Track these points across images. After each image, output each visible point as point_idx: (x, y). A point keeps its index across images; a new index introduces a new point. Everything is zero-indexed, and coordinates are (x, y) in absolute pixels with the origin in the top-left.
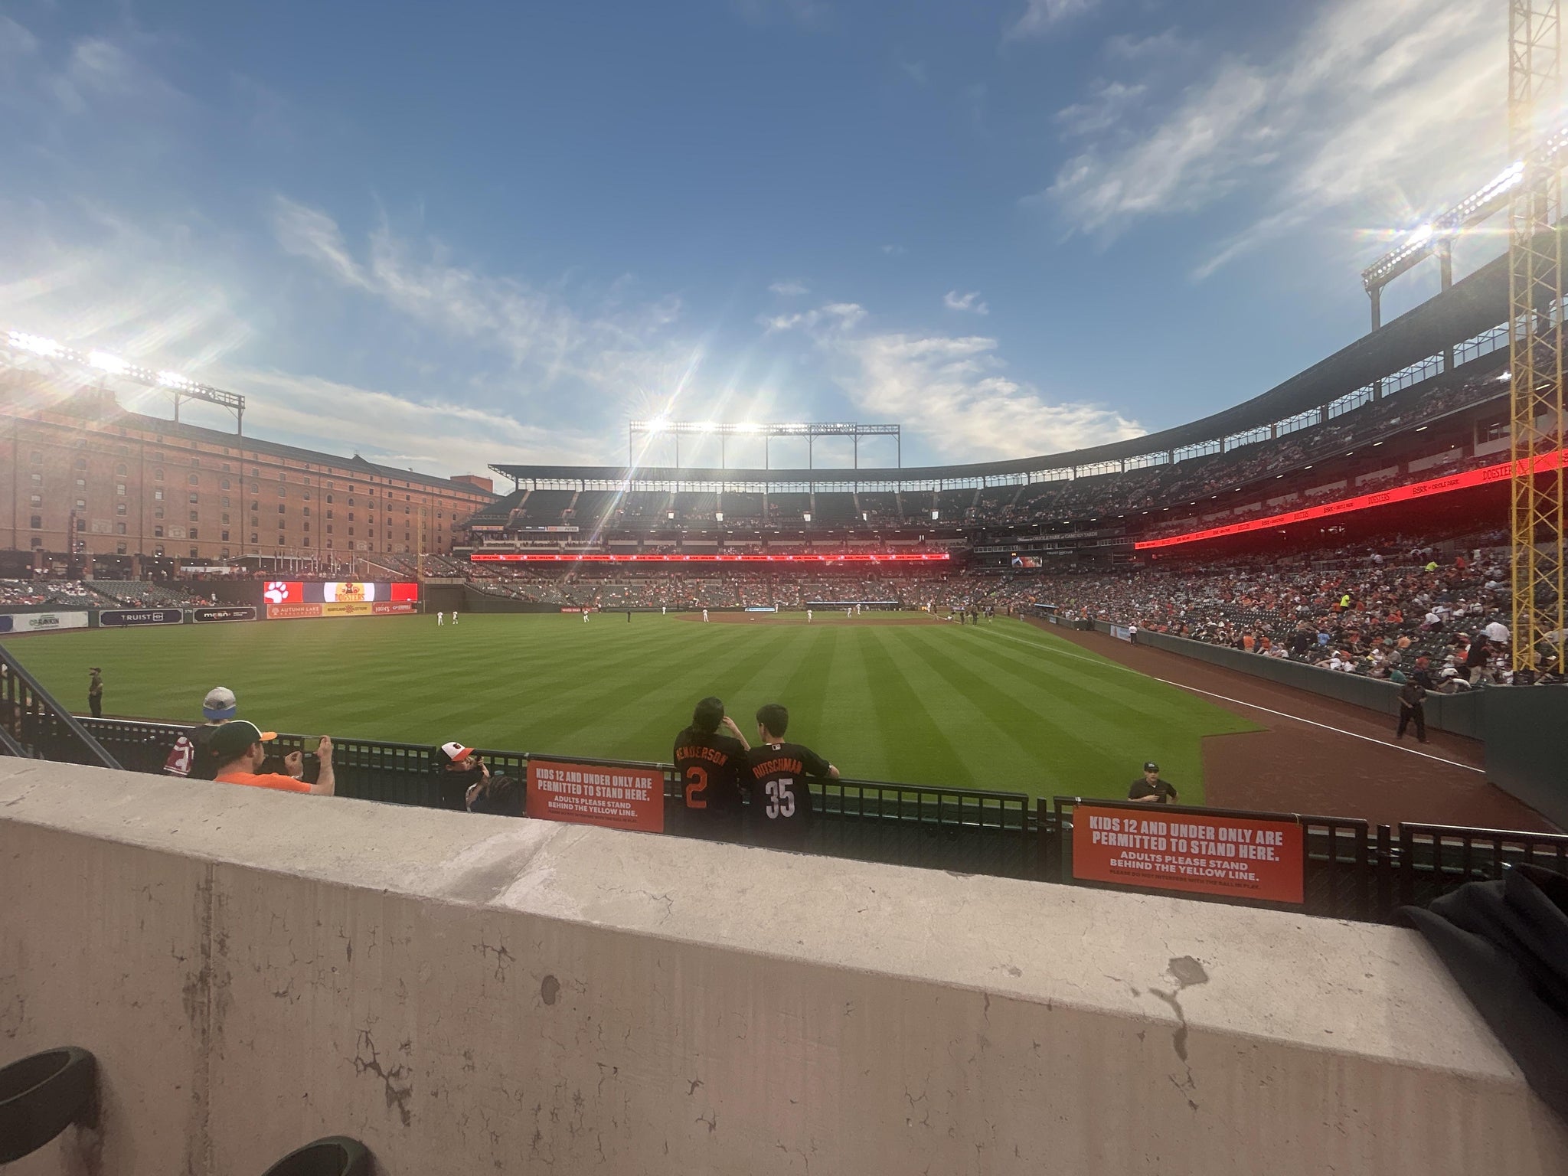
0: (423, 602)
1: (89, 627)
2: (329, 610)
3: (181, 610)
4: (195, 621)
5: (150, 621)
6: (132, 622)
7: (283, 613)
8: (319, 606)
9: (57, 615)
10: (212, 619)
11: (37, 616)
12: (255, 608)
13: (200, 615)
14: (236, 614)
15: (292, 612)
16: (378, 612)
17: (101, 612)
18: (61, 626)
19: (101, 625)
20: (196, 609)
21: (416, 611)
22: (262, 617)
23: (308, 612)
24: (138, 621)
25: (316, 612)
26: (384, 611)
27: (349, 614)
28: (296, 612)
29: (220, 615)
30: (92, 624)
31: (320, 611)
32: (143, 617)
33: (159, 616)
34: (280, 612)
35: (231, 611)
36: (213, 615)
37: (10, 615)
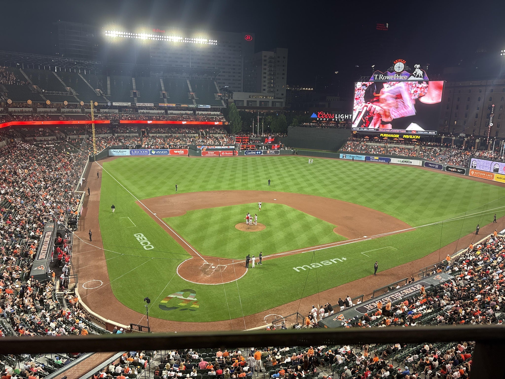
2: (498, 178)
3: (443, 165)
4: (446, 170)
5: (434, 167)
6: (430, 167)
7: (476, 174)
9: (411, 160)
10: (450, 171)
11: (402, 160)
12: (465, 169)
13: (448, 168)
14: (459, 171)
15: (479, 174)
17: (425, 162)
18: (412, 164)
19: (425, 166)
20: (447, 166)
22: (467, 174)
23: (487, 176)
24: (432, 167)
25: (491, 177)
28: (481, 175)
29: (453, 170)
30: (423, 166)
31: (493, 178)
32: (433, 166)
33: (437, 166)
34: (474, 173)
35: (457, 169)
36: (451, 169)
37: (390, 158)
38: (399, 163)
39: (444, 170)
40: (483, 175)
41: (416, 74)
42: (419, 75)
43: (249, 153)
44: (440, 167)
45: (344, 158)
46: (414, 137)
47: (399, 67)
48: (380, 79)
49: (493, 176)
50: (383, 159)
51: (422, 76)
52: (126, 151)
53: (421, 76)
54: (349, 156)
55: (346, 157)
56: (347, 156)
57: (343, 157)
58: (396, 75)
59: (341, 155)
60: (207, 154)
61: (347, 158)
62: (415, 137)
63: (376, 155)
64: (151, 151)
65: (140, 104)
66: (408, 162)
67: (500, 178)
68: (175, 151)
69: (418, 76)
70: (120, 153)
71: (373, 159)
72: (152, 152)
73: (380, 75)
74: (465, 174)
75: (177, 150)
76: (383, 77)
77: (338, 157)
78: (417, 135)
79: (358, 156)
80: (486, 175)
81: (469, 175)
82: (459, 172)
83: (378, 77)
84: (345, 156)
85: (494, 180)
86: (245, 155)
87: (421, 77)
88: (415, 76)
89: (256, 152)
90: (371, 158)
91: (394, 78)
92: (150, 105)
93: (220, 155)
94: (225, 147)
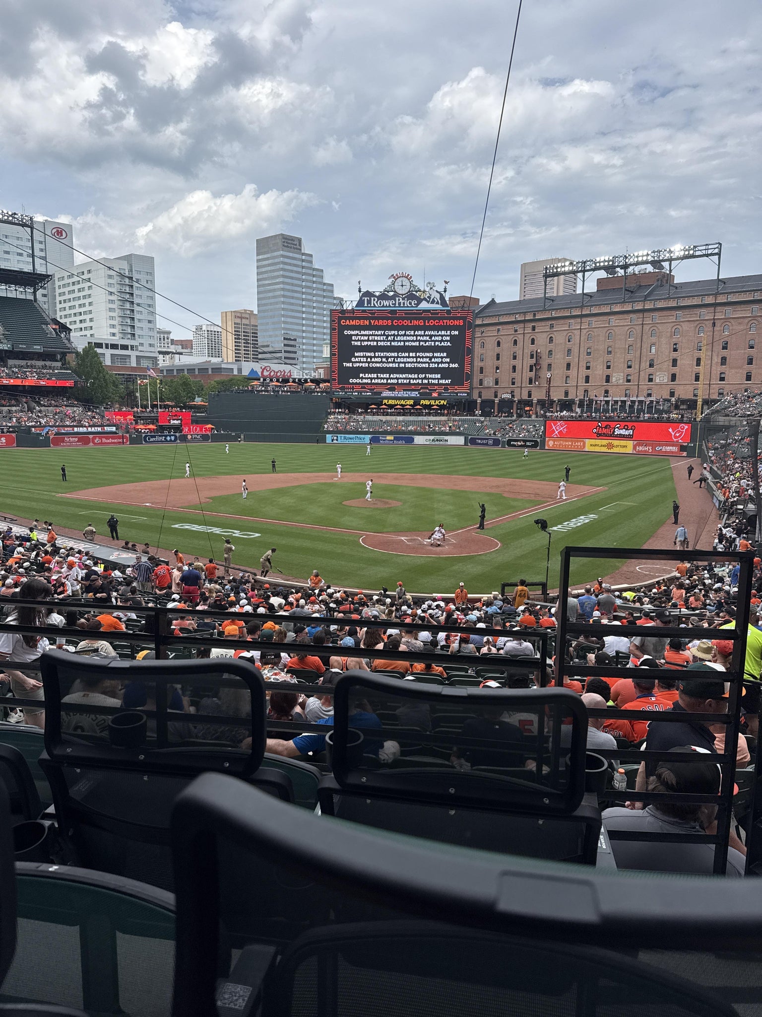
0: (695, 445)
1: (465, 445)
2: (591, 445)
3: (500, 439)
4: (507, 446)
5: (487, 444)
6: (480, 444)
7: (557, 445)
8: (583, 441)
9: (446, 438)
10: (514, 446)
11: (432, 437)
12: (539, 440)
13: (509, 441)
14: (528, 444)
15: (562, 445)
16: (639, 451)
17: (470, 437)
18: (449, 443)
19: (469, 444)
20: (507, 439)
21: (685, 454)
22: (543, 447)
23: (575, 446)
25: (581, 446)
26: (645, 451)
27: (609, 451)
28: (565, 445)
29: (519, 443)
30: (466, 444)
31: (584, 446)
32: (485, 442)
33: (491, 442)
34: (554, 444)
35: (525, 441)
36: (516, 443)
37: (413, 436)
38: (428, 443)
39: (503, 447)
40: (569, 445)
41: (429, 297)
42: (435, 299)
43: (152, 440)
44: (496, 442)
45: (335, 442)
46: (437, 402)
47: (402, 286)
48: (372, 305)
49: (584, 444)
50: (402, 439)
51: (440, 301)
53: (438, 301)
54: (343, 438)
55: (337, 440)
56: (339, 438)
57: (333, 440)
58: (399, 300)
59: (329, 437)
60: (63, 442)
61: (339, 441)
62: (440, 402)
63: (390, 433)
66: (441, 440)
67: (596, 445)
69: (433, 302)
71: (385, 440)
73: (372, 299)
74: (538, 448)
76: (377, 302)
77: (324, 440)
78: (442, 400)
79: (358, 436)
80: (572, 443)
81: (546, 448)
82: (528, 446)
83: (369, 302)
84: (335, 438)
85: (587, 449)
86: (144, 443)
87: (438, 303)
88: (428, 302)
89: (166, 436)
90: (380, 438)
91: (395, 304)
93: (91, 444)
94: (96, 428)
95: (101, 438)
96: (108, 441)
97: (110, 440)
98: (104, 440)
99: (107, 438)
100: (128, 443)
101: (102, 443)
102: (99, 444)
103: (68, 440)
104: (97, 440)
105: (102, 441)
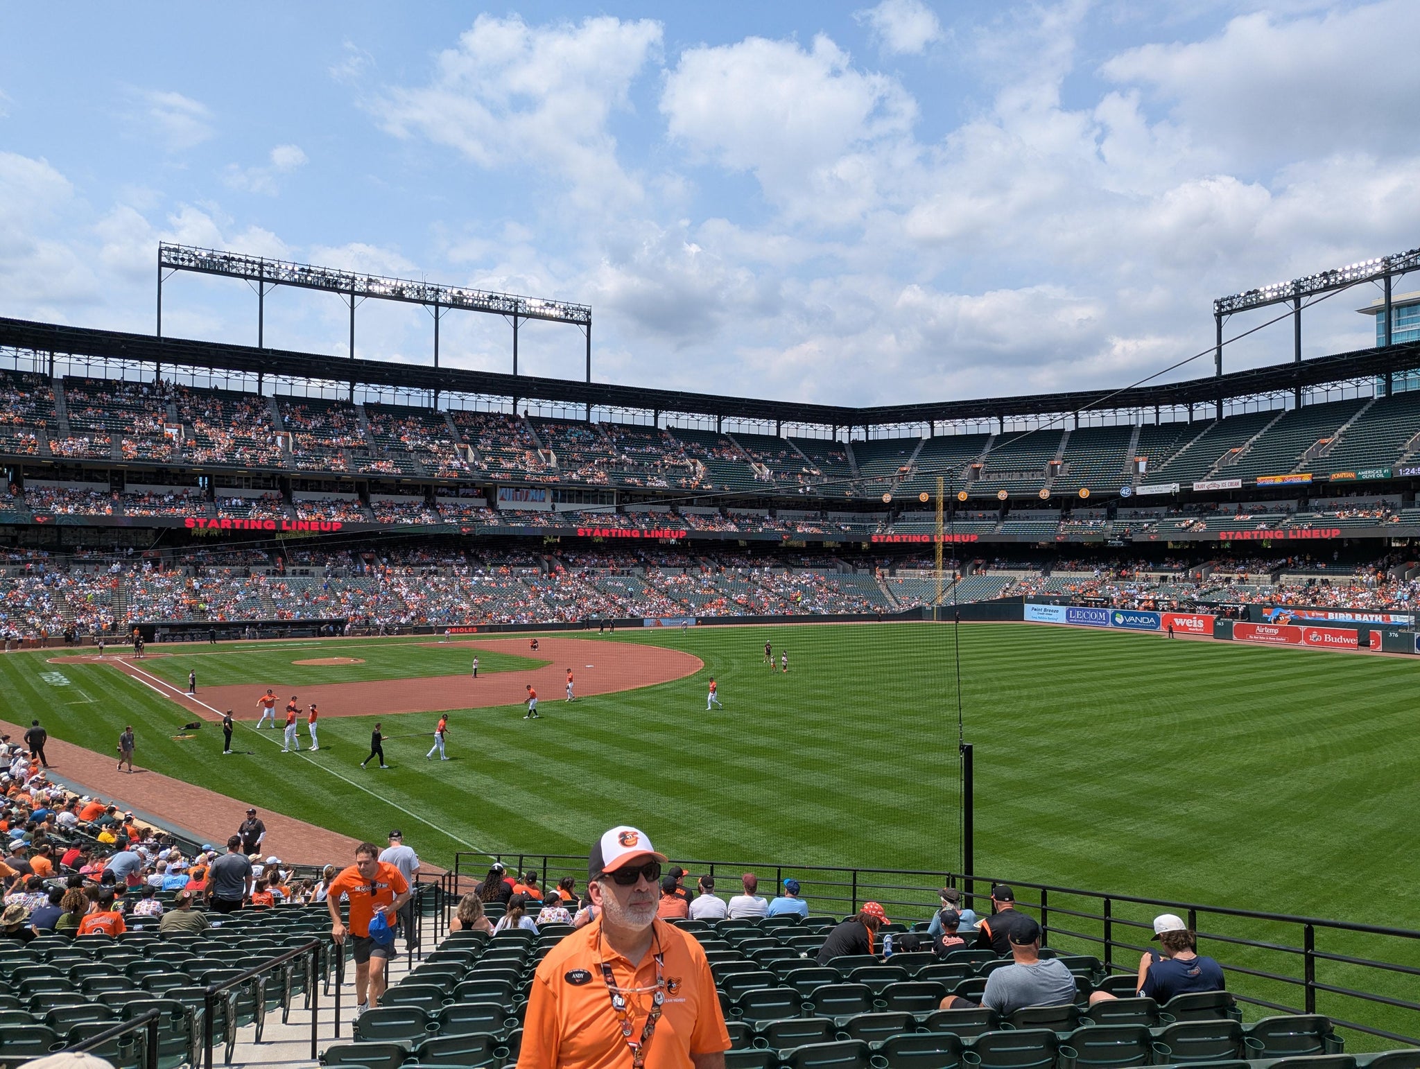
52: (1057, 611)
60: (1254, 633)
64: (1114, 616)
65: (1202, 486)
68: (1176, 620)
70: (1045, 616)
72: (1117, 619)
75: (1183, 617)
92: (1231, 484)
93: (1303, 642)
94: (1372, 616)
95: (1322, 633)
96: (1337, 640)
97: (1341, 639)
98: (1328, 638)
99: (1334, 634)
100: (1380, 648)
101: (1323, 643)
102: (1318, 643)
103: (1261, 631)
104: (1314, 636)
105: (1323, 638)
